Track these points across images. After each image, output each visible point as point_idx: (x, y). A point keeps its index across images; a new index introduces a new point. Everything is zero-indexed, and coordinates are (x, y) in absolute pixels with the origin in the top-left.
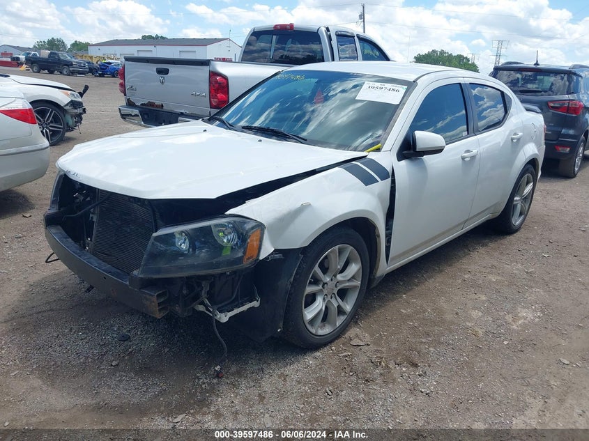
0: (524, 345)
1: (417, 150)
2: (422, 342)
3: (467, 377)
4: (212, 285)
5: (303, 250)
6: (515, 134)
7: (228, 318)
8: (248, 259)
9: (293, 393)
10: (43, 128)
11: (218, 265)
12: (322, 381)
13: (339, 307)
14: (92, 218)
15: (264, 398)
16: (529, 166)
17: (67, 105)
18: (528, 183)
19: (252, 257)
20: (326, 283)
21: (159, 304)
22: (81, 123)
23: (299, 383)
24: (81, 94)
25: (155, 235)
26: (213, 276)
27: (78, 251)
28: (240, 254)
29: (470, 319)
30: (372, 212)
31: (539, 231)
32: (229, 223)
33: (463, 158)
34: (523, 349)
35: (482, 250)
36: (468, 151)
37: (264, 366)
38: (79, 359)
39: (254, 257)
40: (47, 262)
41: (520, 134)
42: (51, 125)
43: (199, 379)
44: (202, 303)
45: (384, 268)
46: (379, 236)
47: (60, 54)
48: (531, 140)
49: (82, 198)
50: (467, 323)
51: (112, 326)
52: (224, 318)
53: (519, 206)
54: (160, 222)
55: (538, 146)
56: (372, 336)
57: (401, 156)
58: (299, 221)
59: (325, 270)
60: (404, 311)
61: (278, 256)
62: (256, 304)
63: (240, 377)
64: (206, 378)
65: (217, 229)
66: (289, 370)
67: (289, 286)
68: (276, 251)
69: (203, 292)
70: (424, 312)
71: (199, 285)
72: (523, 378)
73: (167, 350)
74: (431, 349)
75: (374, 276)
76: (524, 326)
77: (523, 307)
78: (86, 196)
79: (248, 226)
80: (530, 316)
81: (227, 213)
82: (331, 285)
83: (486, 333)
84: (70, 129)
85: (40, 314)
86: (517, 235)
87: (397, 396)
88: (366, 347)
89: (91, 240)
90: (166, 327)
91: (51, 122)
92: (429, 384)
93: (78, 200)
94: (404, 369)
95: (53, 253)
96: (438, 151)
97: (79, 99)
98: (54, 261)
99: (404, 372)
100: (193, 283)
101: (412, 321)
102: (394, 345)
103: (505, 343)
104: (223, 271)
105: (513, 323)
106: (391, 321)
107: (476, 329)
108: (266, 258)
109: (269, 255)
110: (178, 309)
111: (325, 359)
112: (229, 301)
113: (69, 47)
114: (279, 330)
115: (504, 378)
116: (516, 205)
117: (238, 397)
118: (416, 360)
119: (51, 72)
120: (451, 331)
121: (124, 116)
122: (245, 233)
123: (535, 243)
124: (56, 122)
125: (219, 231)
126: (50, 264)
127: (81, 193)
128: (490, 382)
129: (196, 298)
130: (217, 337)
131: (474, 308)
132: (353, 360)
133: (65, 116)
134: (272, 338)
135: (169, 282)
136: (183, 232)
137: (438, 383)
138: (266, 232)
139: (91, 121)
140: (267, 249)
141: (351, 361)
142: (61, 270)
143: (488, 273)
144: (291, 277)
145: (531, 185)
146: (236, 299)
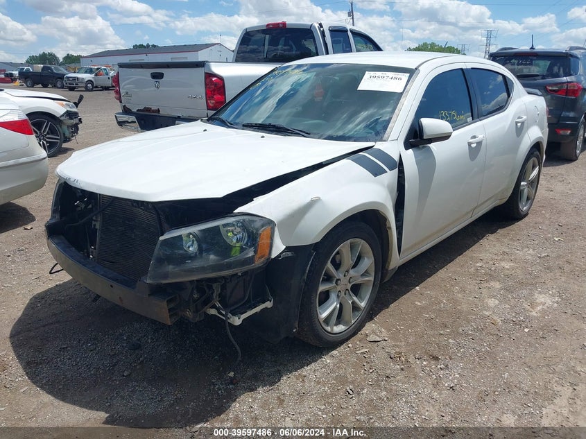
0: (546, 331)
1: (425, 138)
2: (441, 334)
3: (490, 368)
4: (223, 287)
5: (316, 246)
6: (519, 118)
7: (241, 319)
8: (260, 258)
9: (312, 394)
10: (40, 140)
11: (229, 266)
12: (342, 380)
13: (353, 303)
14: (95, 225)
15: (283, 401)
16: (535, 149)
17: (63, 115)
18: (534, 167)
19: (263, 256)
20: (339, 280)
21: (170, 310)
22: (77, 133)
23: (318, 383)
24: (76, 104)
25: (162, 238)
26: (223, 277)
27: (83, 260)
28: (251, 254)
29: (487, 308)
30: (382, 204)
31: (547, 216)
32: (238, 222)
33: (470, 144)
34: (545, 336)
35: (491, 237)
36: (474, 137)
37: (281, 368)
38: (90, 371)
39: (266, 256)
40: (50, 273)
41: (524, 117)
42: (48, 136)
43: (214, 385)
44: (214, 307)
45: (396, 260)
46: (390, 228)
47: (53, 67)
48: (534, 123)
49: (83, 206)
50: (485, 313)
51: (121, 335)
52: (237, 321)
53: (526, 191)
54: (166, 226)
55: (542, 129)
56: (389, 330)
57: (408, 145)
58: (309, 216)
59: (337, 266)
60: (419, 304)
61: (289, 254)
62: (269, 304)
63: (257, 381)
64: (221, 384)
65: (225, 229)
66: (307, 370)
67: (303, 284)
68: (288, 249)
69: (215, 295)
70: (439, 303)
71: (210, 288)
72: (548, 366)
73: (179, 356)
74: (450, 341)
75: (387, 270)
76: (543, 312)
77: (540, 293)
78: (87, 203)
79: (258, 224)
80: (549, 302)
81: (236, 211)
82: (344, 281)
83: (505, 322)
84: (67, 140)
85: (47, 327)
86: (526, 220)
87: (420, 392)
88: (384, 343)
89: (95, 249)
90: (177, 333)
91: (48, 134)
92: (453, 377)
93: (79, 209)
94: (425, 363)
95: (57, 264)
96: (445, 137)
97: (75, 110)
98: (58, 271)
99: (425, 366)
100: (204, 287)
101: (428, 313)
102: (412, 339)
103: (526, 330)
104: (234, 273)
105: (531, 309)
106: (407, 314)
107: (495, 317)
108: (279, 256)
109: (281, 253)
110: (189, 314)
111: (343, 357)
112: (242, 303)
113: (61, 60)
114: (294, 331)
115: (529, 367)
116: (523, 190)
117: (257, 401)
118: (436, 353)
119: (45, 86)
120: (468, 321)
121: (121, 124)
122: (255, 231)
123: (544, 228)
124: (52, 134)
125: (228, 231)
126: (54, 275)
127: (82, 201)
128: (515, 371)
129: (207, 302)
130: (230, 341)
131: (490, 297)
132: (372, 357)
133: (61, 127)
134: (287, 338)
135: (179, 286)
136: (190, 234)
137: (461, 376)
138: (276, 229)
139: (87, 131)
140: (279, 247)
141: (370, 357)
142: (66, 281)
143: (500, 260)
144: (304, 274)
145: (537, 169)
146: (249, 301)
